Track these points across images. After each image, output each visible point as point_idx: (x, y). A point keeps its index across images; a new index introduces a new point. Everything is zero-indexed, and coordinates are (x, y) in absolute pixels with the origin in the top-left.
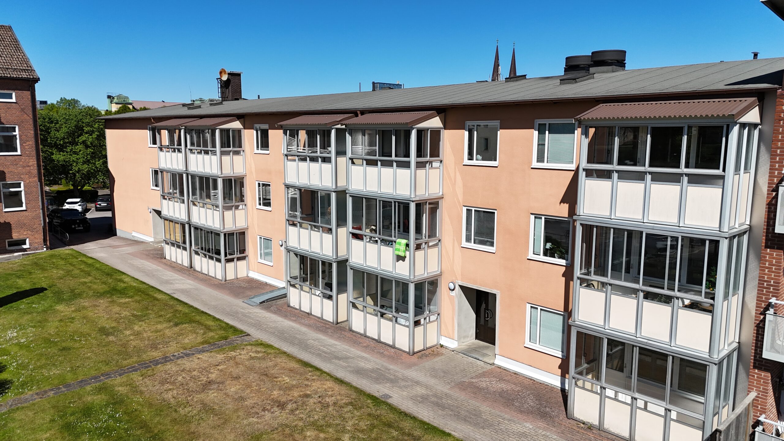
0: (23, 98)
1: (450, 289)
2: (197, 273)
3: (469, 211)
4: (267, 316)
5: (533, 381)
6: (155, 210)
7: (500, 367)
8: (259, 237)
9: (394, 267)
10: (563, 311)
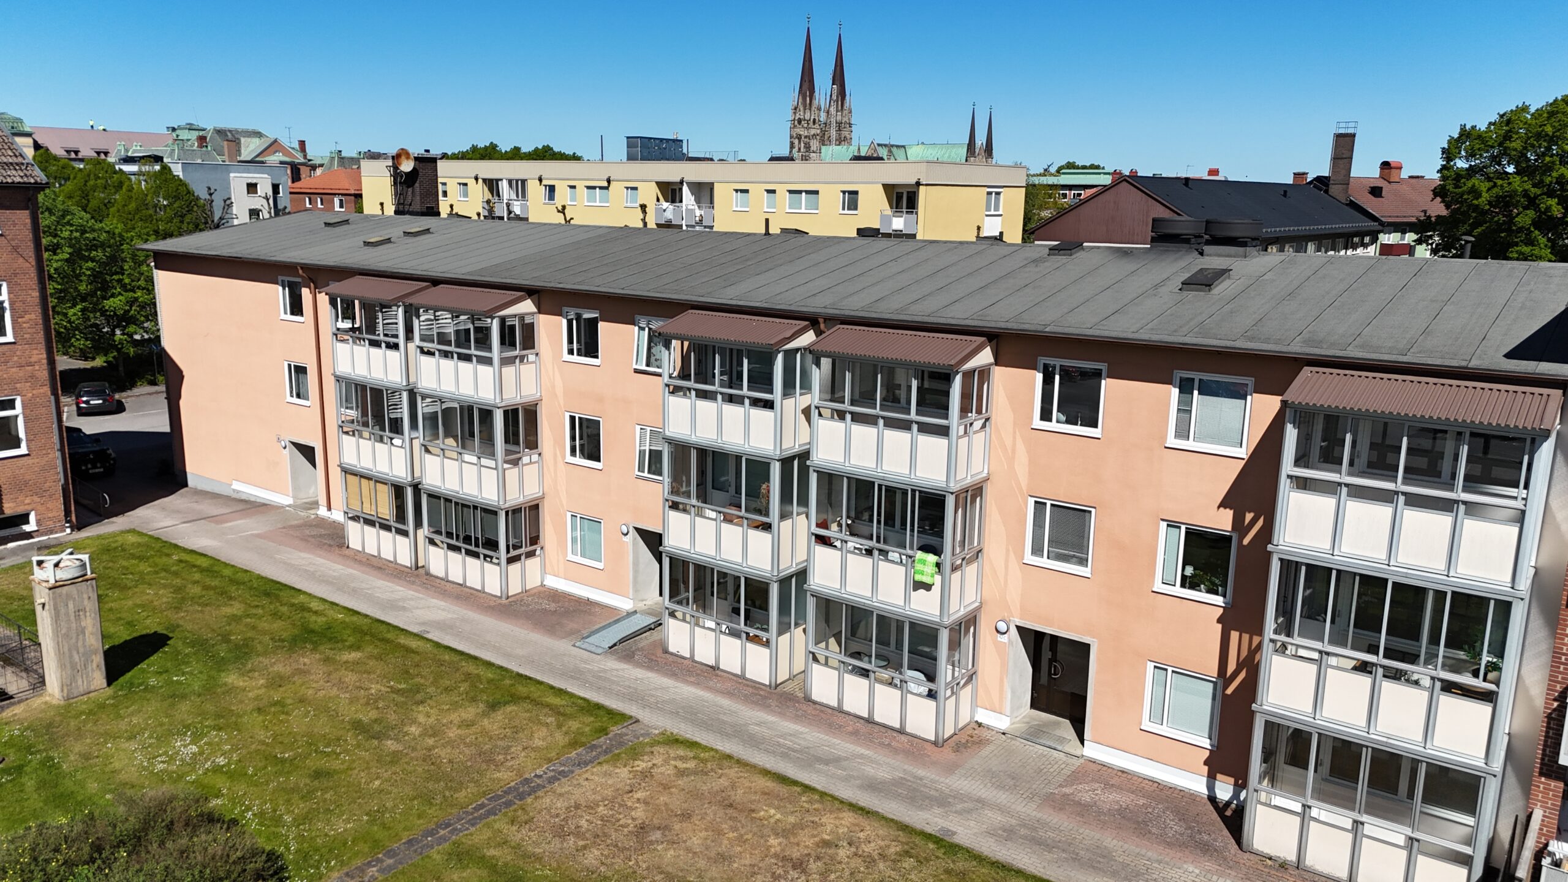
0: (15, 225)
1: (998, 631)
2: (438, 581)
3: (1040, 505)
4: (640, 676)
5: (1156, 785)
6: (294, 444)
7: (1093, 761)
8: (569, 515)
9: (907, 598)
10: (1216, 676)
